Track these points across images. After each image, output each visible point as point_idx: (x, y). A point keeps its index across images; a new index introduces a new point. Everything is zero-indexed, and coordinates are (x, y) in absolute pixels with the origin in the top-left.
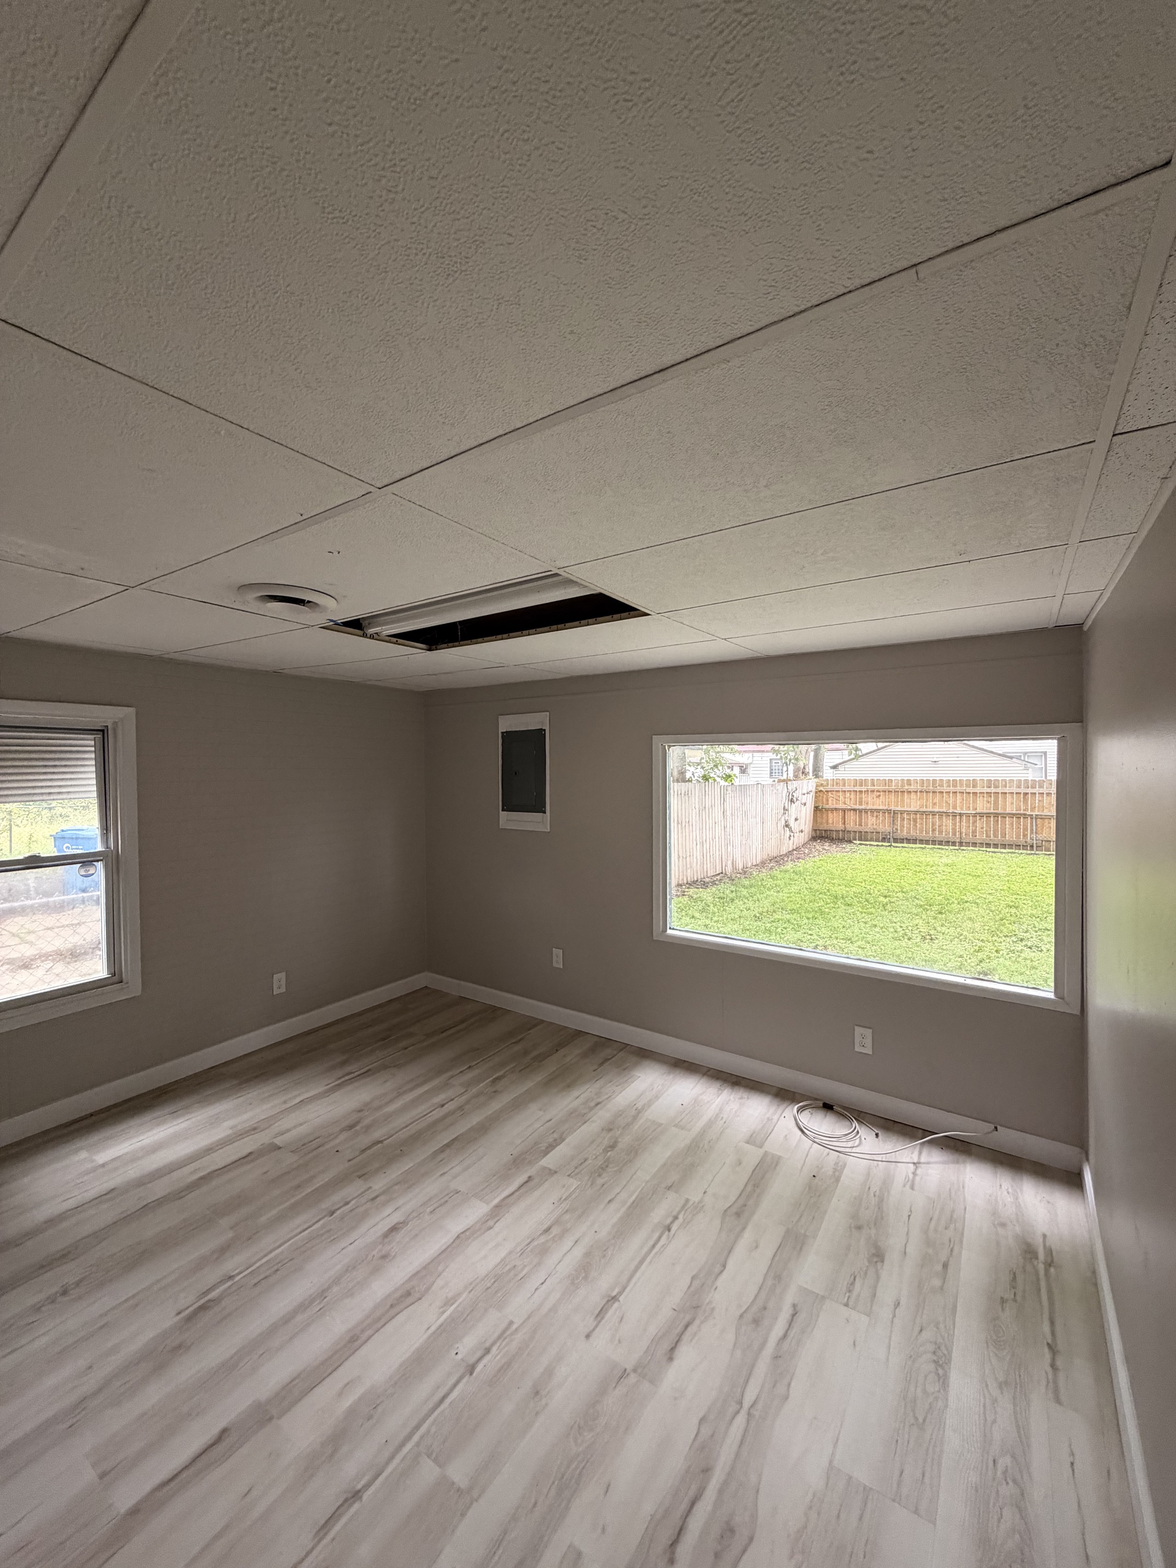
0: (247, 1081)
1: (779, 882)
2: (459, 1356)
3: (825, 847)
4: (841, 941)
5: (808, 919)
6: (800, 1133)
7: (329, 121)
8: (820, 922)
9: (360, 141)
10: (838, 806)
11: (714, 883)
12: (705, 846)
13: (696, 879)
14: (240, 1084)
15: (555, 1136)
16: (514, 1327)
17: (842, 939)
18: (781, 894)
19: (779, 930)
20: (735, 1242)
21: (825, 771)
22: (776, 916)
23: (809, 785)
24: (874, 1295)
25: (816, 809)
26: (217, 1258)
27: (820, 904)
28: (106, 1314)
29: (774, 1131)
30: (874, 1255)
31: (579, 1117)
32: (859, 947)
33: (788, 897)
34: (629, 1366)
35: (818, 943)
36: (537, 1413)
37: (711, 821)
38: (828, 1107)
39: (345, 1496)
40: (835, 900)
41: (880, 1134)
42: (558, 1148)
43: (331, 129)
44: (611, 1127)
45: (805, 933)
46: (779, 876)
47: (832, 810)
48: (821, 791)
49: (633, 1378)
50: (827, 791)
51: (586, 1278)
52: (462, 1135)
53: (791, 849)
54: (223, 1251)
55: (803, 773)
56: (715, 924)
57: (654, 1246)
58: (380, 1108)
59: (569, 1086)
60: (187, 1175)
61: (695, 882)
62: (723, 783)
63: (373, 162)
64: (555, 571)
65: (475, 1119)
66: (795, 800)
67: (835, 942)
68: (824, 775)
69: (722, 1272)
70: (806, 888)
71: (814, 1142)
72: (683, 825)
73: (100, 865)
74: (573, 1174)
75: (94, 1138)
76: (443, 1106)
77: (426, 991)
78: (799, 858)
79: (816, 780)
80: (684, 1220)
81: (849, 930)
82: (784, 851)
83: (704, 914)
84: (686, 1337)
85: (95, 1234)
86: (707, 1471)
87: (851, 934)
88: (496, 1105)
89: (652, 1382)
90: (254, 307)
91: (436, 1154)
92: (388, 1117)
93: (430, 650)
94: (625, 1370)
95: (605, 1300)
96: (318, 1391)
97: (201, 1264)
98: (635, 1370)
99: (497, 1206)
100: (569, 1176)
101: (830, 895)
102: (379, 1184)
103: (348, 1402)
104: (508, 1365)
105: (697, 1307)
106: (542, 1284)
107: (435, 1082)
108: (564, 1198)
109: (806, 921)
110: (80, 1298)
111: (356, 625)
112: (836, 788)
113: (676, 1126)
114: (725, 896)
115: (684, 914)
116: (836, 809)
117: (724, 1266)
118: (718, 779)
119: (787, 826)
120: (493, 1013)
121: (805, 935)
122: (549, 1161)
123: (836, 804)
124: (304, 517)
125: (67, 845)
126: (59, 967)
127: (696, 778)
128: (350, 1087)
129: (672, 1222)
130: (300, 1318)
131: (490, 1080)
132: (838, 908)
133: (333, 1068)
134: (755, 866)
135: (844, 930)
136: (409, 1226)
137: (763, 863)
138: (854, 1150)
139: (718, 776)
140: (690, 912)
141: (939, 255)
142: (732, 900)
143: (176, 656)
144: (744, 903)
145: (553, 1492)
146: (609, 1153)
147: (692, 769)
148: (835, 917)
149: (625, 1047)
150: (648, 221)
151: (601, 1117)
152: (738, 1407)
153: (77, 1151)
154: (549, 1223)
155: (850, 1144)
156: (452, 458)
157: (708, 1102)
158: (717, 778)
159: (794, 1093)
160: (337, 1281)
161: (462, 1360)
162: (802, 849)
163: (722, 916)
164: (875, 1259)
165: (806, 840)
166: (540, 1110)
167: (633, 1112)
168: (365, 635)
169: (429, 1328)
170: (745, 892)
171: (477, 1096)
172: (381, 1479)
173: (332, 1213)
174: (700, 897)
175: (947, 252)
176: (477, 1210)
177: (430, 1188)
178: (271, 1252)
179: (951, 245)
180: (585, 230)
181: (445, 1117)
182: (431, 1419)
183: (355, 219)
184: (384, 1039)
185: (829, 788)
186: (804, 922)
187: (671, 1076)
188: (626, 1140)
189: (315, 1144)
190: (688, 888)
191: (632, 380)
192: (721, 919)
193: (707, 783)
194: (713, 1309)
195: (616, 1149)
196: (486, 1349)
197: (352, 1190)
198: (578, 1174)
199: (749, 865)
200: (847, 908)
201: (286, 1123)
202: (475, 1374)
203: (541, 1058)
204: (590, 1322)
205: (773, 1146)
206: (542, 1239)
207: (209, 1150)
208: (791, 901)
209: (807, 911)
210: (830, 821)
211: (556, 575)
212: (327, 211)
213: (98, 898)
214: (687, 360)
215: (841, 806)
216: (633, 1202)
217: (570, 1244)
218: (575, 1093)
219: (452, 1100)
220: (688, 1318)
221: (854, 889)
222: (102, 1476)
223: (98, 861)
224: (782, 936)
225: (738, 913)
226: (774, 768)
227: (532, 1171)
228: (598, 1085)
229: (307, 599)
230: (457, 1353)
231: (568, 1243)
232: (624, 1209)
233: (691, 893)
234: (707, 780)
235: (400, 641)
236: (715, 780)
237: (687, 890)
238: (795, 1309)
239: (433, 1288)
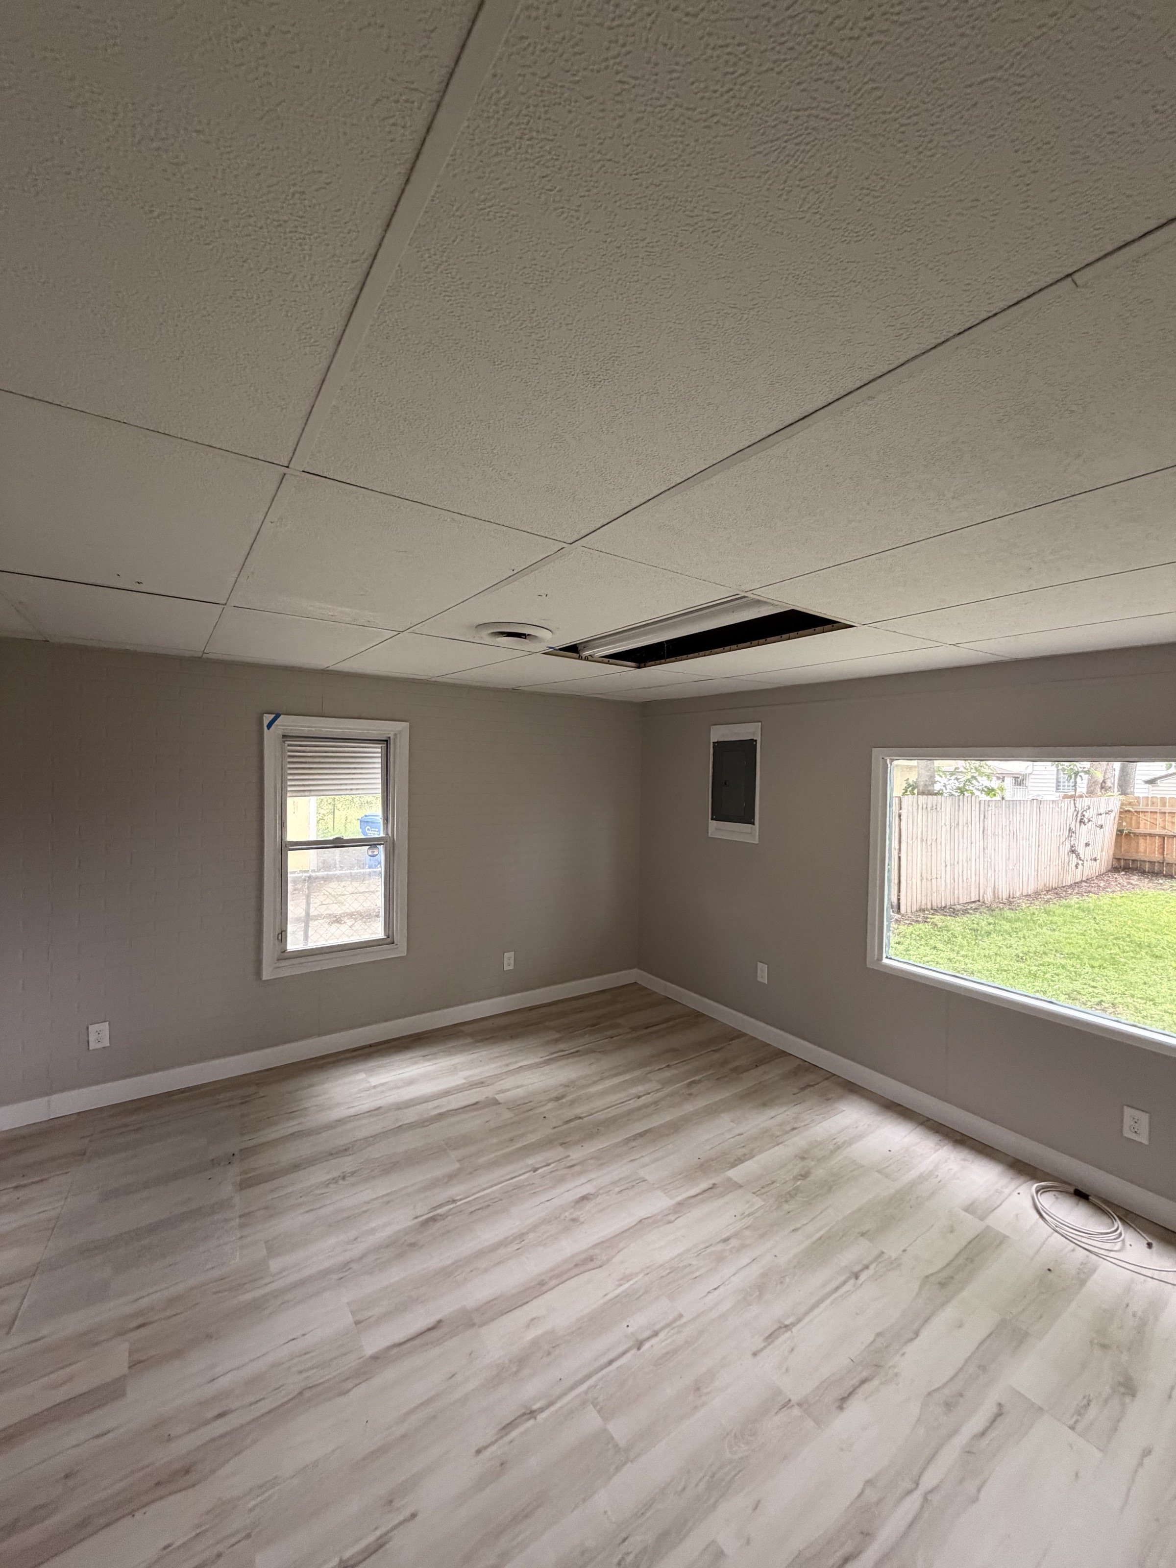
0: (482, 1040)
1: (1056, 919)
2: (630, 1330)
3: (1132, 881)
4: (1139, 1000)
5: (1093, 967)
6: (1037, 1216)
7: (488, 309)
8: (1111, 973)
9: (511, 315)
10: (1152, 831)
11: (965, 912)
12: (956, 868)
13: (943, 905)
14: (477, 1041)
15: (744, 1150)
16: (684, 1320)
17: (1141, 998)
18: (1056, 933)
19: (1048, 976)
20: (933, 1313)
21: (1136, 786)
22: (1046, 959)
23: (1113, 801)
24: (1115, 1429)
25: (1120, 833)
26: (446, 1183)
27: (1112, 952)
28: (368, 1203)
29: (1002, 1207)
30: (1120, 1384)
31: (773, 1138)
32: (1166, 1012)
33: (1066, 938)
34: (795, 1399)
35: (1104, 998)
36: (696, 1408)
37: (965, 841)
38: (1081, 1195)
39: (524, 1410)
40: (1138, 949)
41: (1154, 1244)
42: (747, 1163)
43: (491, 314)
44: (806, 1156)
45: (1085, 984)
46: (1057, 912)
47: (1145, 835)
48: (1129, 811)
49: (796, 1411)
50: (1137, 812)
51: (760, 1296)
52: (654, 1128)
53: (1078, 880)
54: (451, 1178)
55: (1102, 788)
56: (962, 959)
57: (837, 1289)
58: (584, 1087)
59: (765, 1105)
60: (431, 1109)
61: (943, 909)
62: (983, 797)
63: (524, 326)
64: (743, 594)
65: (667, 1117)
66: (1086, 821)
67: (1129, 1000)
68: (1136, 790)
69: (912, 1340)
70: (1095, 930)
71: (1056, 1231)
72: (929, 843)
73: (381, 848)
74: (758, 1193)
75: (371, 1064)
76: (639, 1097)
77: (633, 988)
78: (1090, 892)
79: (1122, 797)
80: (876, 1272)
81: (1152, 988)
82: (1068, 881)
83: (949, 946)
84: (861, 1392)
85: (365, 1139)
86: (867, 1535)
87: (1155, 994)
88: (689, 1108)
89: (817, 1422)
90: (457, 435)
91: (628, 1140)
92: (589, 1098)
93: (639, 667)
94: (790, 1400)
95: (775, 1327)
96: (511, 1316)
97: (433, 1184)
98: (800, 1405)
99: (680, 1204)
100: (754, 1193)
101: (1131, 942)
102: (576, 1154)
103: (531, 1335)
104: (674, 1352)
105: (878, 1366)
106: (715, 1289)
107: (637, 1073)
108: (747, 1213)
109: (1088, 969)
110: (353, 1185)
111: (573, 650)
112: (1150, 808)
113: (879, 1171)
114: (979, 928)
115: (923, 942)
116: (1150, 835)
117: (917, 1334)
118: (977, 793)
119: (1073, 851)
120: (695, 1018)
121: (1085, 987)
122: (734, 1174)
123: (1151, 828)
124: (515, 572)
125: (368, 827)
126: (359, 925)
127: (949, 790)
128: (561, 1063)
129: (862, 1270)
130: (502, 1251)
131: (685, 1082)
132: (1141, 958)
133: (548, 1043)
134: (1026, 896)
135: (1145, 987)
136: (599, 1200)
137: (1037, 894)
138: (1112, 1254)
139: (978, 790)
140: (931, 942)
141: (1099, 260)
142: (989, 934)
143: (440, 680)
144: (1005, 939)
145: (702, 1485)
146: (799, 1183)
147: (944, 780)
148: (1133, 969)
149: (830, 1076)
150: (758, 309)
151: (798, 1142)
152: (914, 1486)
153: (357, 1072)
154: (728, 1234)
155: (1107, 1246)
156: (626, 513)
157: (921, 1155)
158: (975, 791)
159: (1036, 1168)
160: (534, 1228)
161: (632, 1333)
162: (1096, 881)
163: (973, 951)
164: (1122, 1390)
165: (1103, 870)
166: (733, 1121)
167: (831, 1147)
168: (580, 658)
169: (606, 1295)
170: (1007, 926)
171: (671, 1095)
172: (553, 1409)
173: (535, 1170)
174: (946, 926)
175: (1106, 256)
176: (660, 1202)
177: (618, 1170)
178: (484, 1189)
179: (1110, 248)
180: (703, 328)
181: (639, 1109)
182: (600, 1375)
183: (518, 364)
184: (593, 1025)
185: (1141, 808)
186: (1086, 971)
187: (879, 1118)
188: (819, 1173)
189: (526, 1107)
190: (933, 914)
191: (777, 430)
192: (970, 953)
193: (961, 797)
194: (896, 1375)
195: (809, 1179)
196: (654, 1331)
197: (552, 1154)
198: (764, 1193)
199: (1018, 894)
200: (1154, 960)
201: (508, 1082)
202: (642, 1350)
203: (738, 1071)
204: (759, 1342)
205: (999, 1220)
206: (720, 1247)
207: (447, 1093)
208: (1069, 944)
209: (1092, 958)
210: (1142, 849)
211: (744, 597)
212: (497, 363)
213: (380, 873)
214: (830, 404)
215: (1158, 831)
216: (820, 1238)
217: (748, 1260)
218: (771, 1113)
219: (649, 1094)
220: (865, 1374)
221: (1168, 938)
222: (357, 1323)
223: (380, 844)
224: (1052, 983)
225: (995, 949)
226: (1062, 780)
227: (717, 1179)
228: (798, 1109)
229: (527, 633)
230: (628, 1326)
231: (745, 1259)
232: (808, 1243)
233: (935, 920)
234: (962, 792)
235: (611, 661)
236: (972, 793)
237: (931, 916)
238: (1000, 1409)
239: (614, 1260)
